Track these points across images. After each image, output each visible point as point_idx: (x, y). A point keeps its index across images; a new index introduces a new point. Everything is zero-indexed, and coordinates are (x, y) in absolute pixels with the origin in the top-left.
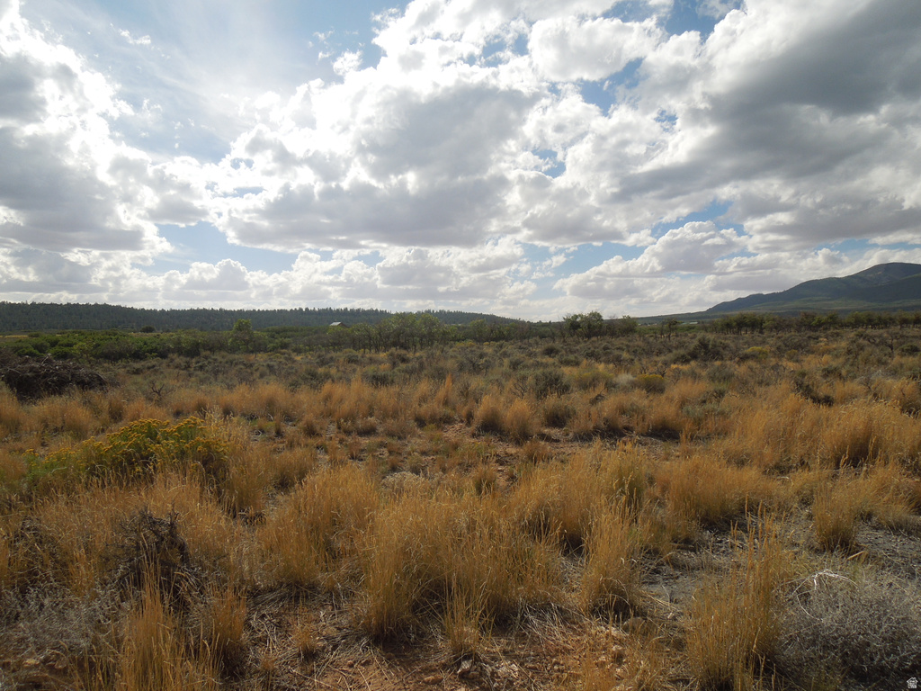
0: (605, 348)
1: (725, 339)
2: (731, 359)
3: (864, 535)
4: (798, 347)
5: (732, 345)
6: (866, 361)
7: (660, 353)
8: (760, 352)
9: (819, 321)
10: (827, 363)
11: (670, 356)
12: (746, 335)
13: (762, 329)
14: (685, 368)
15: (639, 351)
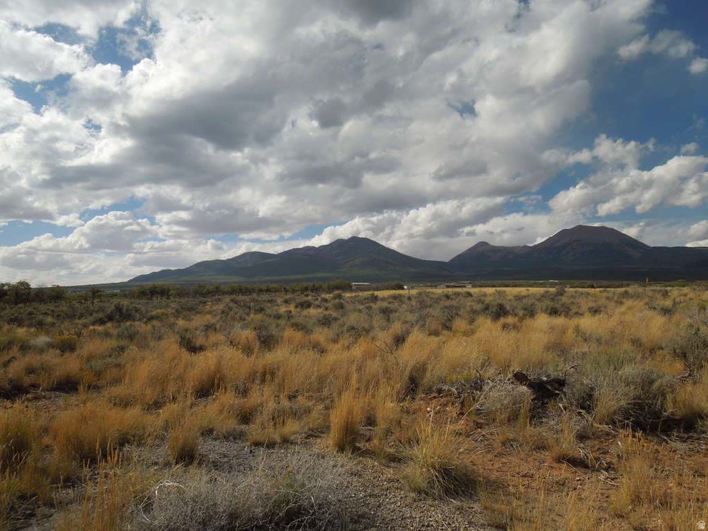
0: (30, 314)
1: (139, 304)
2: (140, 320)
3: (206, 447)
4: (191, 309)
5: (143, 309)
6: (234, 319)
7: (82, 316)
8: (163, 314)
9: (208, 290)
10: (208, 320)
11: (91, 319)
12: (156, 300)
13: (168, 296)
14: (100, 328)
15: (63, 315)
